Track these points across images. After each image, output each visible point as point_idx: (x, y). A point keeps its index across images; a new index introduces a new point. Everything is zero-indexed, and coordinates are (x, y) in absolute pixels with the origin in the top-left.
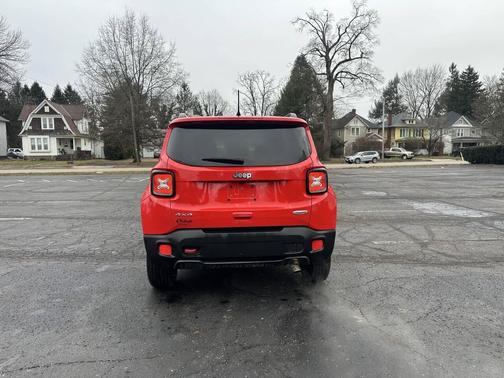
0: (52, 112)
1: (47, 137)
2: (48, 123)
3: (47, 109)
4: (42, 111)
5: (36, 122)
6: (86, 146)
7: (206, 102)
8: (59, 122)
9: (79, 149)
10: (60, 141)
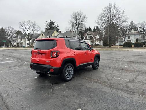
0: (90, 34)
1: (88, 40)
2: (89, 37)
3: (89, 34)
4: (88, 34)
5: (87, 37)
6: (98, 43)
7: (140, 26)
8: (91, 36)
9: (96, 43)
10: (91, 42)
